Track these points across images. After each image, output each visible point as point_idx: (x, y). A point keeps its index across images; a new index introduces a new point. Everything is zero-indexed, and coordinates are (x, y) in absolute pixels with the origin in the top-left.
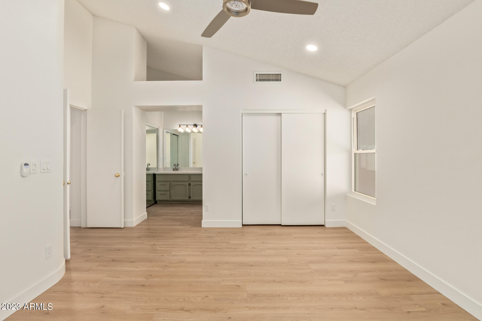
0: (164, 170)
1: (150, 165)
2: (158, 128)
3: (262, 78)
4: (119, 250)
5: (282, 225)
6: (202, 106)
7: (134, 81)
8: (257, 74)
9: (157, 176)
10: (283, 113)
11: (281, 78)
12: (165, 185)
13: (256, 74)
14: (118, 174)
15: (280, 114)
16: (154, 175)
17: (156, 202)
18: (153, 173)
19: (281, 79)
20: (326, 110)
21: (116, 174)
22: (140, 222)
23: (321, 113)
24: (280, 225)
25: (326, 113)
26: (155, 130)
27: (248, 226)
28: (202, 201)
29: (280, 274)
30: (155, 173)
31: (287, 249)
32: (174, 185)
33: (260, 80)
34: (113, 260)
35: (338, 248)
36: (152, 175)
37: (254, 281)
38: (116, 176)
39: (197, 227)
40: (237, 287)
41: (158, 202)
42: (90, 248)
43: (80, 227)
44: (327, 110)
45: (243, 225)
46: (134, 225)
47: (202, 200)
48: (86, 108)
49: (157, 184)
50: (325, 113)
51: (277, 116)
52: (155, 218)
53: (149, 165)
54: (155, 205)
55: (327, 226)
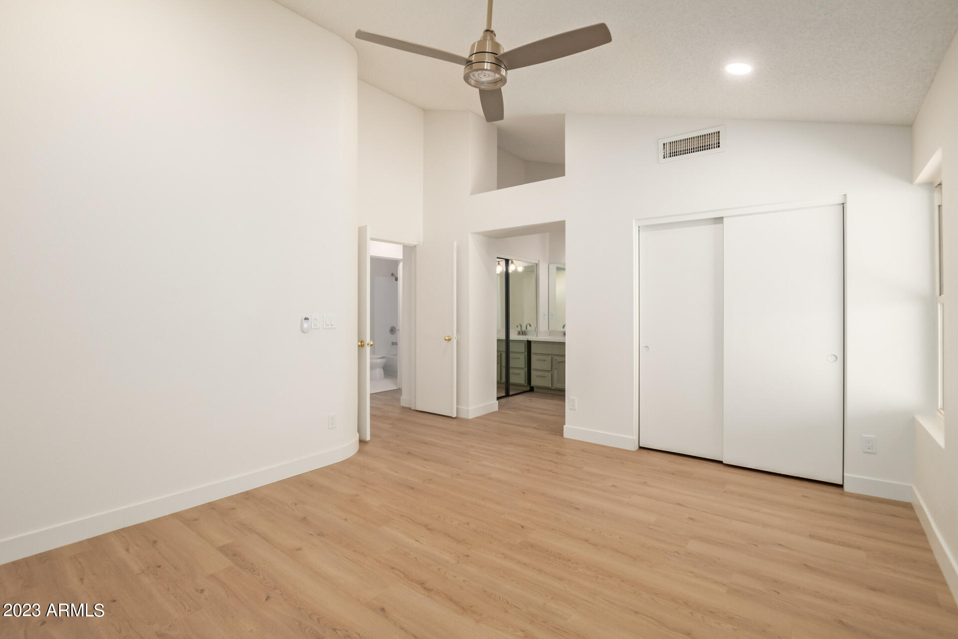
0: (550, 335)
1: (530, 326)
2: (537, 263)
3: (676, 149)
4: (426, 443)
5: (724, 462)
6: (564, 222)
7: (472, 194)
8: (665, 142)
9: (533, 345)
10: (727, 217)
11: (719, 139)
12: (545, 360)
13: (664, 144)
14: (448, 337)
15: (719, 220)
16: (529, 343)
17: (532, 389)
18: (526, 340)
19: (719, 143)
20: (845, 195)
21: (445, 337)
22: (483, 414)
23: (834, 205)
24: (721, 462)
25: (846, 203)
26: (533, 266)
27: (649, 451)
28: (564, 391)
29: (610, 535)
30: (529, 340)
31: (679, 504)
32: (558, 362)
33: (674, 154)
34: (409, 453)
35: (811, 536)
36: (526, 342)
37: (553, 530)
38: (446, 340)
39: (556, 435)
40: (520, 527)
41: (535, 389)
42: (398, 434)
43: (410, 409)
44: (848, 196)
45: (641, 448)
46: (471, 416)
47: (565, 389)
48: (415, 243)
49: (533, 357)
50: (843, 204)
51: (715, 224)
52: (509, 412)
53: (528, 326)
54: (529, 394)
55: (847, 488)
